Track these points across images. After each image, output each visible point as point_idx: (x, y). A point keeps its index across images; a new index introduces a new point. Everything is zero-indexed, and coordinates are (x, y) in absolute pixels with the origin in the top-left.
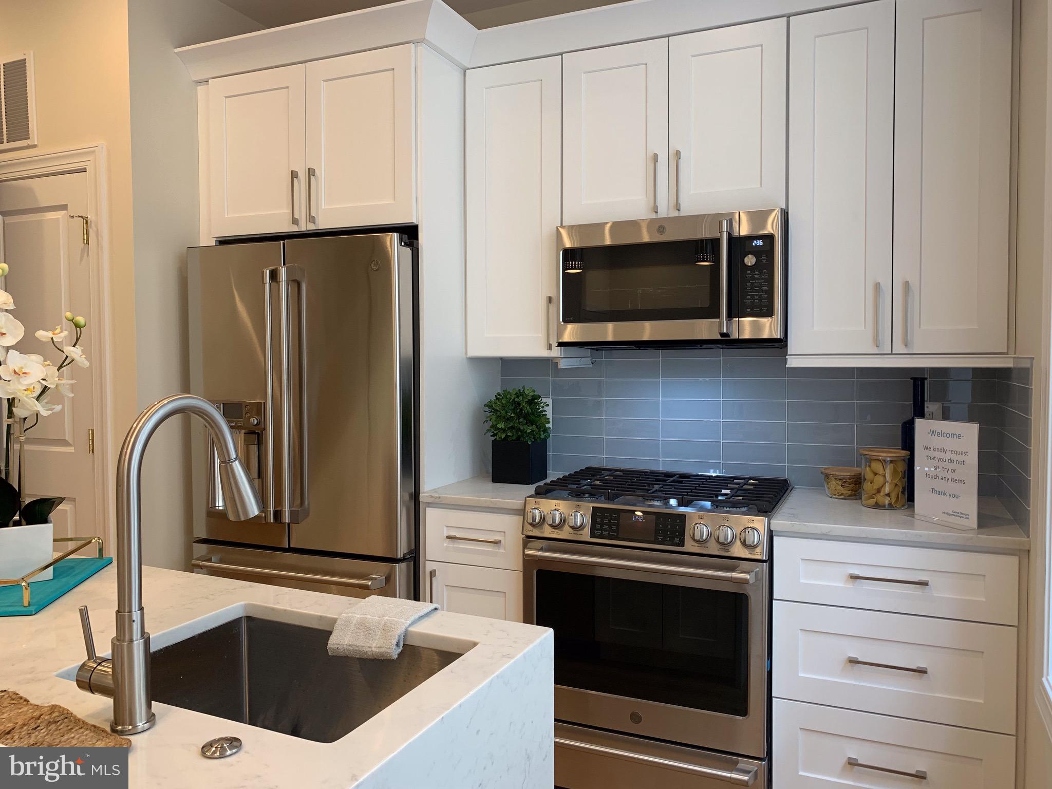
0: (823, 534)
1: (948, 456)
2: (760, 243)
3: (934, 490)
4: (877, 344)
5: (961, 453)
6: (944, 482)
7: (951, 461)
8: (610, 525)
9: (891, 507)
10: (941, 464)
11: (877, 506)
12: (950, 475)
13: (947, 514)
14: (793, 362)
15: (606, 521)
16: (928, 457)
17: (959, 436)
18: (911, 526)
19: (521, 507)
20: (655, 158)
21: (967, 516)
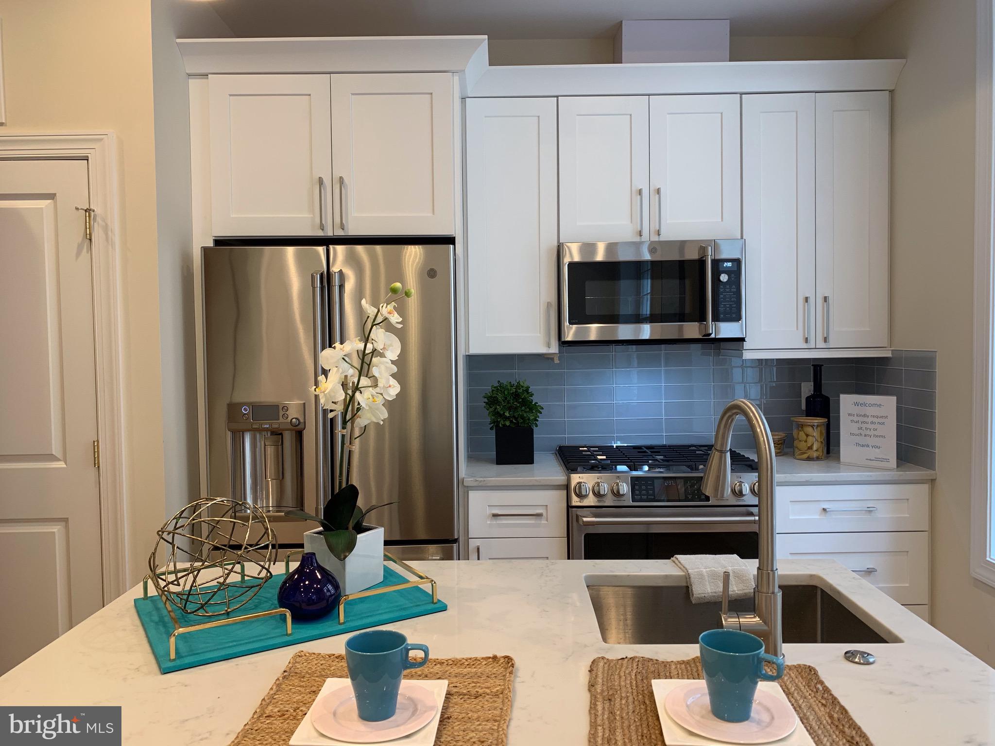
0: (807, 481)
1: (870, 420)
2: (729, 264)
3: (857, 444)
4: (806, 340)
5: (882, 417)
6: (868, 438)
7: (872, 423)
8: (647, 490)
9: (818, 458)
10: (864, 426)
11: (809, 459)
12: (872, 433)
13: (870, 460)
14: (747, 355)
15: (644, 487)
16: (852, 421)
17: (880, 406)
18: (838, 470)
19: (566, 483)
20: (640, 192)
21: (887, 460)
